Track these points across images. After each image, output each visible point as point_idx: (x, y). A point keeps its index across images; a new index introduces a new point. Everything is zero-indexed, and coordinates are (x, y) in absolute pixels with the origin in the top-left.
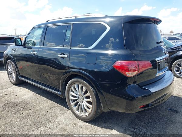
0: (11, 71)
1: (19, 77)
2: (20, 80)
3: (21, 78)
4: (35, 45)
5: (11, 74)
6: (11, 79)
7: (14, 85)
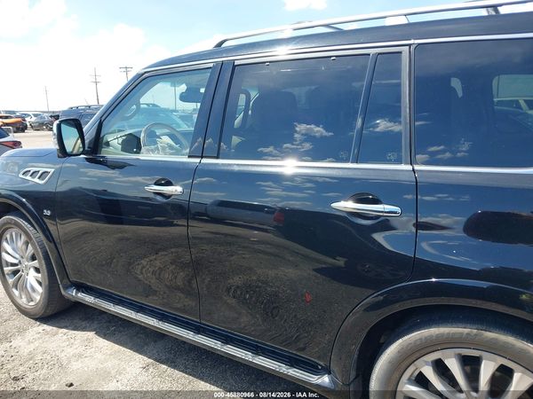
0: (15, 261)
1: (66, 288)
2: (68, 300)
3: (73, 294)
4: (138, 152)
5: (15, 273)
6: (16, 293)
7: (36, 319)
